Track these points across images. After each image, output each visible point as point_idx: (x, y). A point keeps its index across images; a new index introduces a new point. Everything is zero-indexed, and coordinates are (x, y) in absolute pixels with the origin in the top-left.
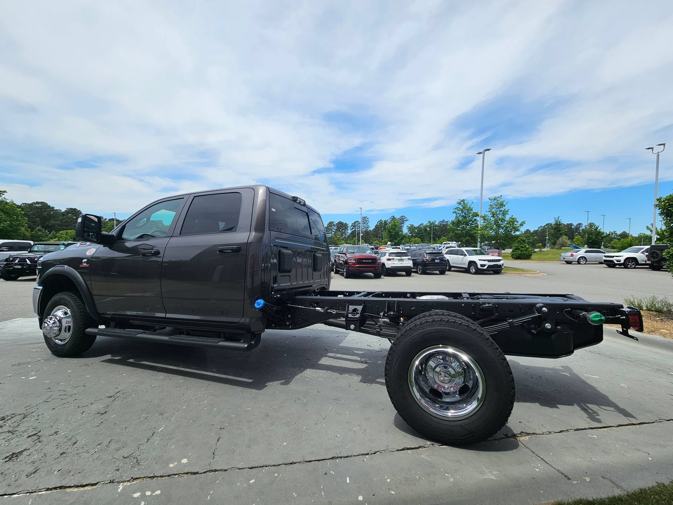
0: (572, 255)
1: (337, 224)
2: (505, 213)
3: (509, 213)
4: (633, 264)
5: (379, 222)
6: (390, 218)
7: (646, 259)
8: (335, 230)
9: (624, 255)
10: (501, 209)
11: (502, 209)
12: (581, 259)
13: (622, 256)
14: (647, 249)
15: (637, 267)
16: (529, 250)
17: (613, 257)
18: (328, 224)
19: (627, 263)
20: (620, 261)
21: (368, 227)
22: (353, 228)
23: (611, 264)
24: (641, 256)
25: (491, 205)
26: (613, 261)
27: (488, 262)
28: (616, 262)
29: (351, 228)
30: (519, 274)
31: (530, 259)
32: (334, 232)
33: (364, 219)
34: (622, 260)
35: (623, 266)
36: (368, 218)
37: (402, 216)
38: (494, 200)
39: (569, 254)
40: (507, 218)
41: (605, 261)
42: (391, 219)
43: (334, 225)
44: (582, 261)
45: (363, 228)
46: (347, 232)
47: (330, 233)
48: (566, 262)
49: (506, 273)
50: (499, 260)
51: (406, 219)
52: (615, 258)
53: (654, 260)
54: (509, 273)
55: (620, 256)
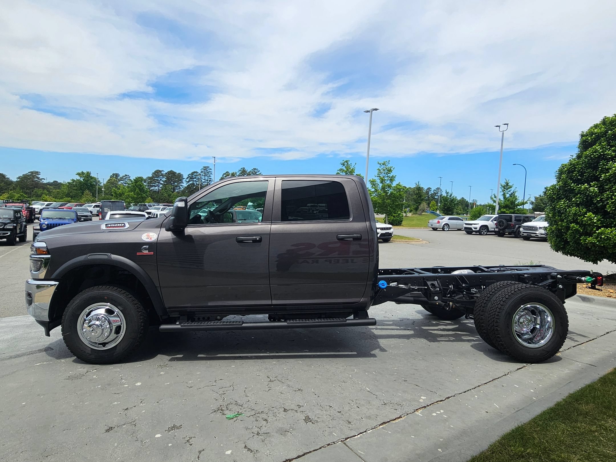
0: (439, 222)
1: (166, 173)
2: (392, 179)
3: (396, 179)
4: (485, 231)
5: (224, 174)
6: (240, 170)
7: (495, 226)
8: (163, 182)
9: (479, 223)
10: (389, 175)
11: (391, 175)
12: (445, 226)
13: (478, 224)
14: (496, 217)
15: (488, 233)
16: (400, 216)
17: (471, 224)
18: (153, 173)
19: (482, 230)
20: (476, 229)
21: (210, 181)
22: (190, 181)
23: (469, 231)
24: (491, 224)
25: (379, 169)
26: (471, 228)
27: (380, 230)
28: (474, 230)
29: (188, 180)
30: (406, 242)
31: (400, 225)
32: (162, 184)
33: (205, 170)
34: (478, 227)
35: (478, 233)
36: (211, 169)
37: (255, 169)
38: (383, 164)
39: (436, 221)
40: (394, 184)
41: (466, 228)
42: (241, 172)
43: (162, 175)
44: (446, 229)
45: (204, 181)
46: (181, 185)
47: (156, 186)
48: (433, 228)
49: (394, 241)
50: (390, 228)
51: (259, 173)
52: (473, 226)
53: (501, 228)
54: (397, 241)
55: (477, 224)
